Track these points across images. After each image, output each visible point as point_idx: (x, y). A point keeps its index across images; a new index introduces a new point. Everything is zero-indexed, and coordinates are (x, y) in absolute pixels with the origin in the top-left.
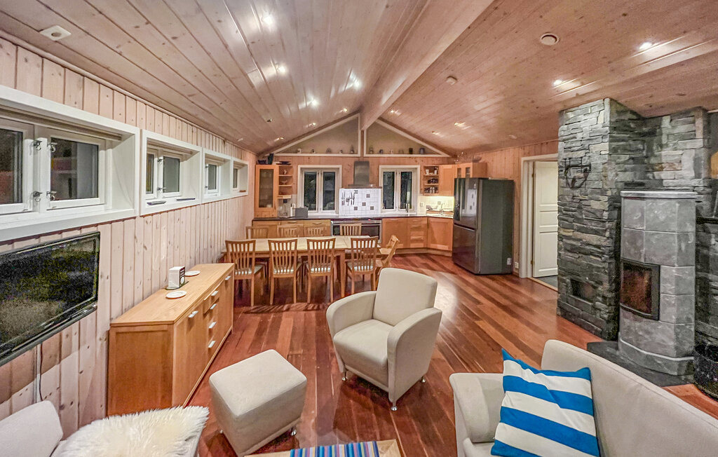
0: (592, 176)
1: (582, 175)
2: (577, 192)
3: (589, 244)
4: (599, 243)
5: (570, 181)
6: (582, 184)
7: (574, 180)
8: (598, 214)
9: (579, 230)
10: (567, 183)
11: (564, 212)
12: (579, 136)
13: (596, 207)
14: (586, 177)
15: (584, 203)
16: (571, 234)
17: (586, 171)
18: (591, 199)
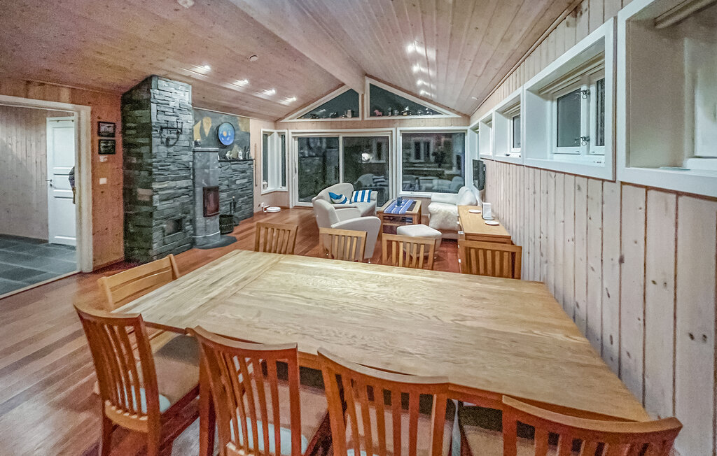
0: (182, 137)
1: (175, 136)
2: (171, 150)
3: (180, 188)
4: (187, 185)
5: (164, 140)
6: (175, 143)
7: (168, 139)
8: (186, 164)
9: (174, 180)
10: (162, 143)
11: (160, 168)
12: (172, 104)
13: (185, 160)
14: (178, 137)
15: (176, 157)
16: (166, 185)
17: (178, 133)
18: (182, 154)
